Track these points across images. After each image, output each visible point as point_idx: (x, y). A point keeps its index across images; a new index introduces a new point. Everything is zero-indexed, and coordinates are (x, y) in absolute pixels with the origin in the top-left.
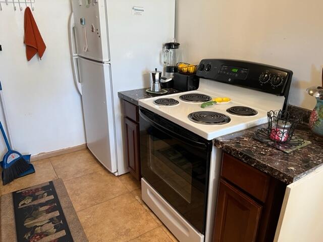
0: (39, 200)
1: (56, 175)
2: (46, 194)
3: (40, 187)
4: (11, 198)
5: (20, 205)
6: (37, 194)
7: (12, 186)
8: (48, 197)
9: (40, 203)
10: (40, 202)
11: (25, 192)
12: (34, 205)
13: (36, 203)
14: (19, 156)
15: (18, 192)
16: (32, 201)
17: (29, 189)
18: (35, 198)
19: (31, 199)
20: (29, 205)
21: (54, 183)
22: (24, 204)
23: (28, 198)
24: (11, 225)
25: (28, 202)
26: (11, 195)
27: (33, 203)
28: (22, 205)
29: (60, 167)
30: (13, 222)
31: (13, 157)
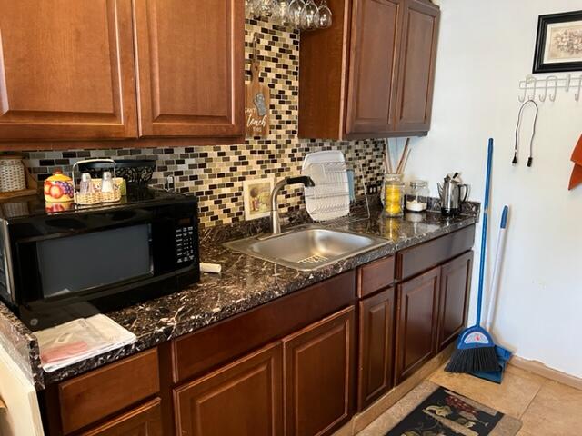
0: (453, 423)
1: (523, 411)
2: (472, 424)
3: (479, 408)
4: (431, 392)
5: (428, 408)
6: (462, 413)
7: (451, 379)
8: (469, 430)
9: (450, 429)
10: (452, 427)
11: (453, 399)
12: (440, 423)
13: (447, 423)
14: (487, 342)
15: (446, 391)
16: (446, 417)
17: (463, 399)
18: (454, 417)
19: (447, 414)
20: (436, 417)
21: (502, 420)
22: (434, 412)
23: (446, 409)
24: (392, 420)
25: (440, 413)
26: (435, 389)
27: (442, 420)
28: (430, 411)
29: (546, 404)
30: (397, 420)
31: (478, 339)
